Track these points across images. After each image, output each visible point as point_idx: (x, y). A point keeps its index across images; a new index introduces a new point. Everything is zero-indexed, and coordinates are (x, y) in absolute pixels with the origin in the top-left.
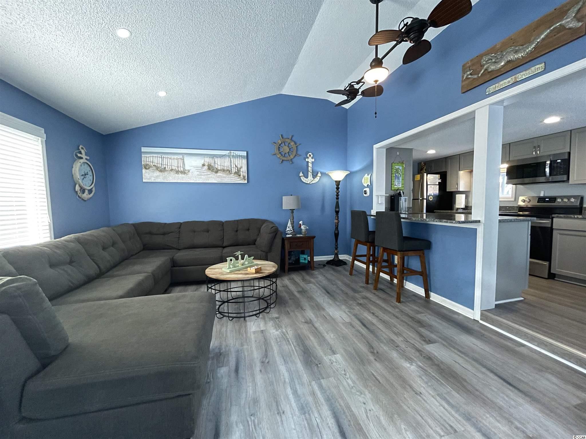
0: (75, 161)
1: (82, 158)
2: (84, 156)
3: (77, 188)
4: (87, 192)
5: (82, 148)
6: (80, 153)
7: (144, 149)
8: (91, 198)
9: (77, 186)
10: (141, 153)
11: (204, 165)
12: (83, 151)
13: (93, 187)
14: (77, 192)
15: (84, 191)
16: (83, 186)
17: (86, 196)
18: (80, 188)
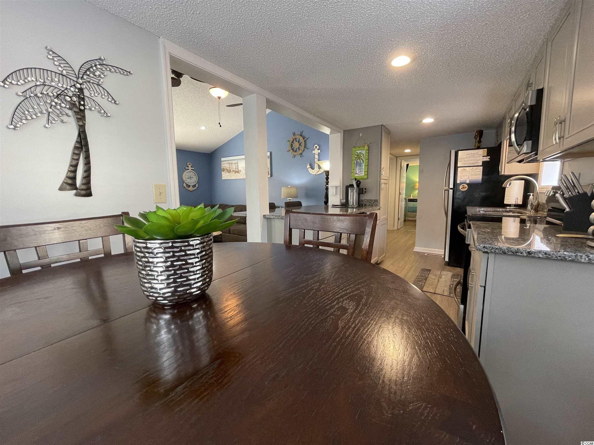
0: (184, 171)
1: (189, 169)
2: (190, 168)
3: (185, 185)
4: (191, 187)
5: (189, 164)
6: (188, 167)
7: (222, 159)
8: (195, 190)
9: (184, 184)
10: (221, 161)
12: (190, 166)
13: (196, 184)
14: (184, 187)
15: (189, 186)
16: (188, 184)
17: (191, 189)
18: (186, 185)
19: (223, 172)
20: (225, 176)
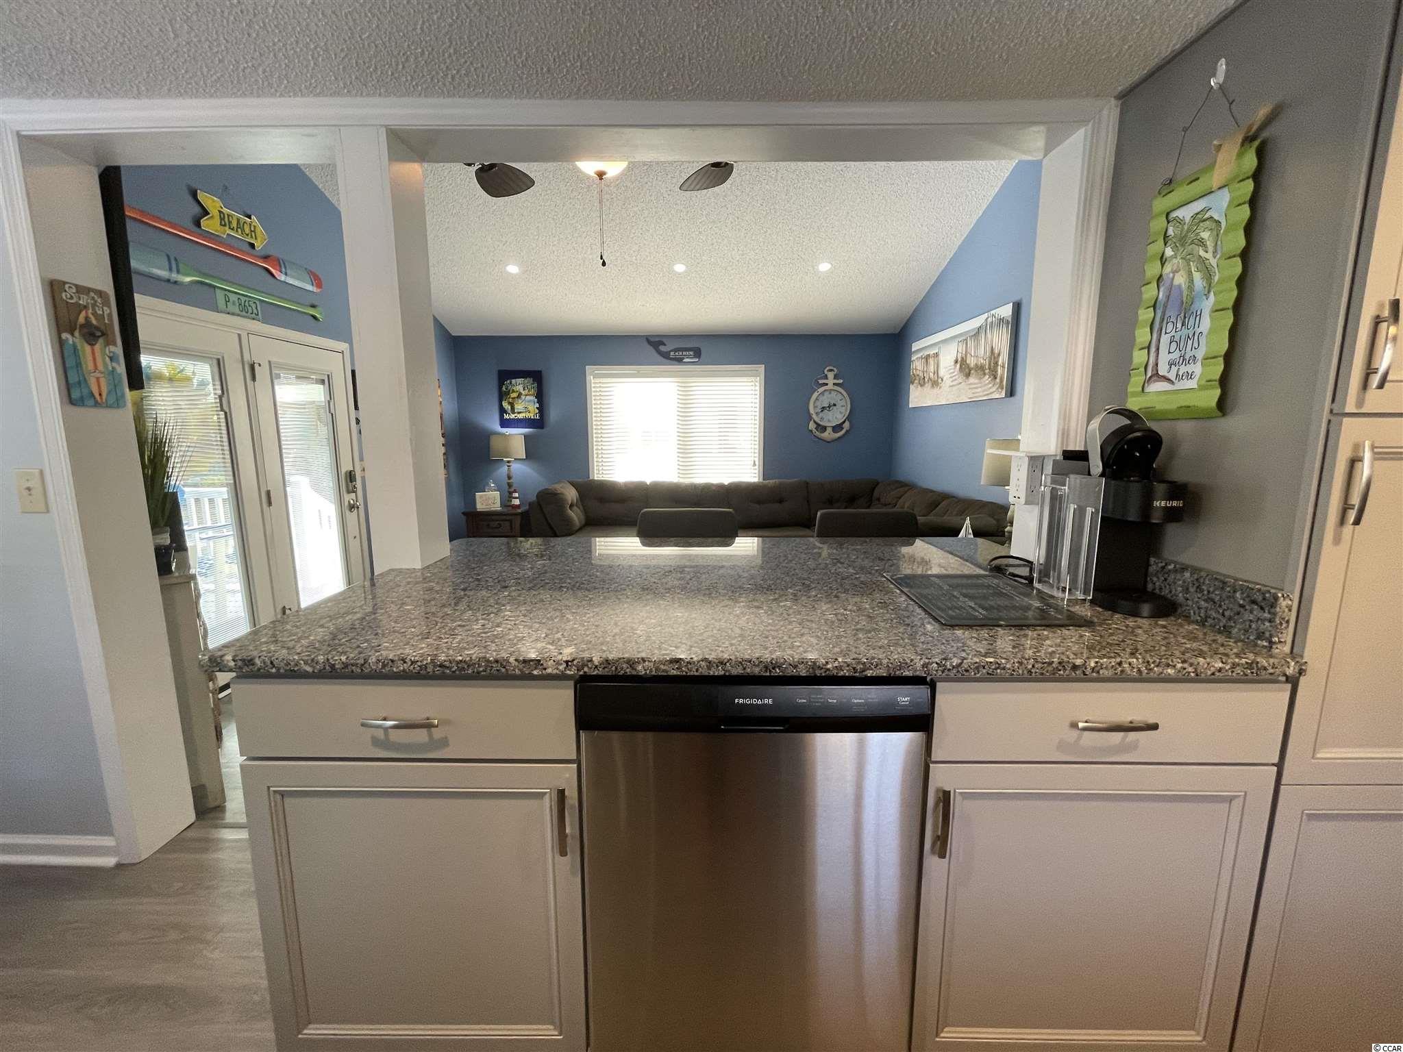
0: (811, 390)
1: (827, 384)
2: (831, 380)
3: (812, 426)
4: (829, 430)
5: (831, 370)
6: (826, 377)
7: (914, 346)
8: (839, 438)
9: (812, 422)
10: (910, 353)
11: (956, 362)
12: (831, 375)
13: (844, 422)
14: (811, 431)
15: (824, 429)
16: (819, 422)
17: (828, 435)
18: (815, 426)
19: (912, 387)
20: (918, 397)
